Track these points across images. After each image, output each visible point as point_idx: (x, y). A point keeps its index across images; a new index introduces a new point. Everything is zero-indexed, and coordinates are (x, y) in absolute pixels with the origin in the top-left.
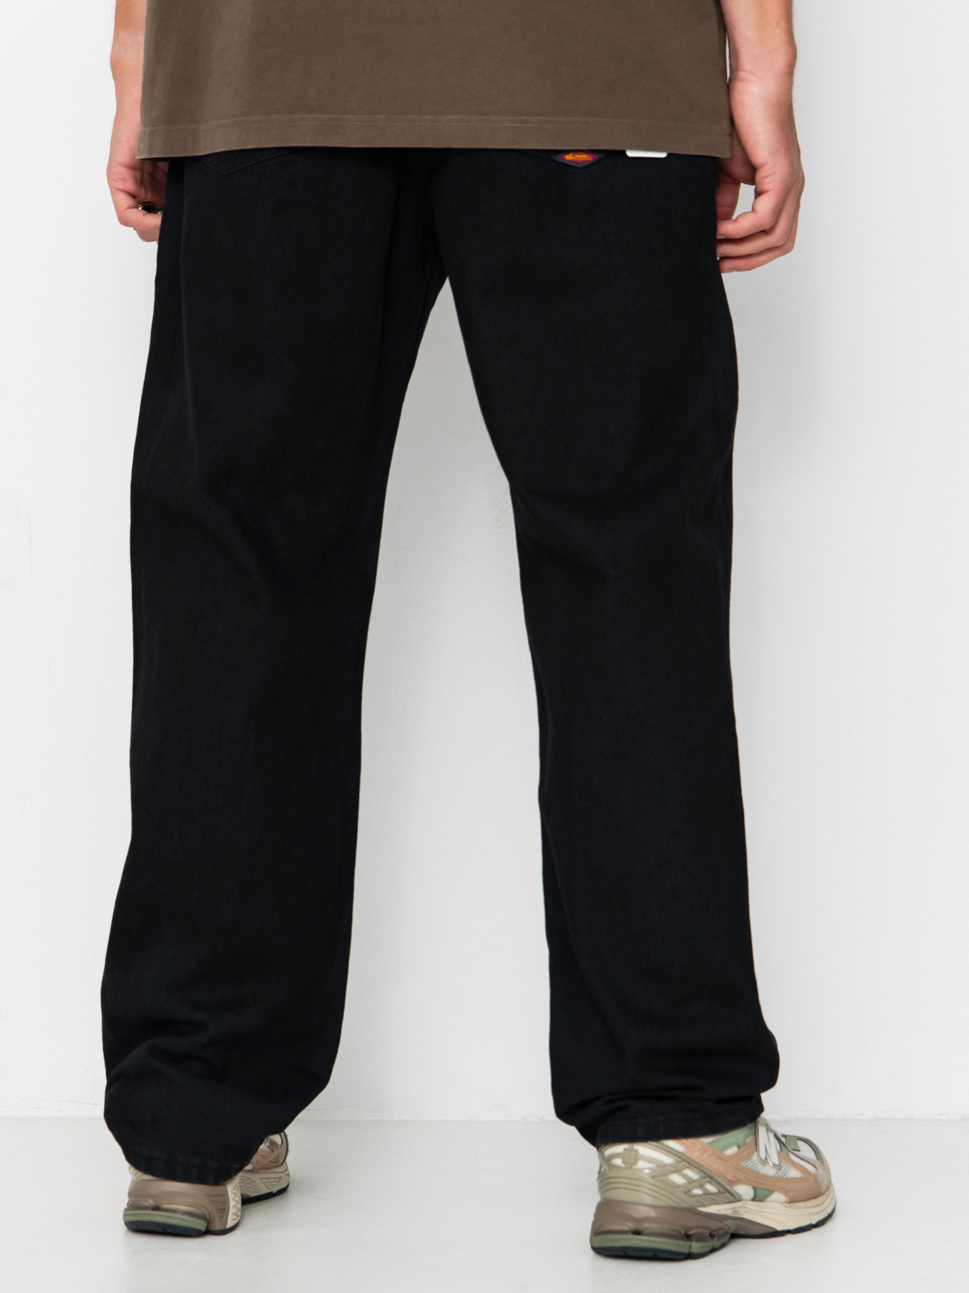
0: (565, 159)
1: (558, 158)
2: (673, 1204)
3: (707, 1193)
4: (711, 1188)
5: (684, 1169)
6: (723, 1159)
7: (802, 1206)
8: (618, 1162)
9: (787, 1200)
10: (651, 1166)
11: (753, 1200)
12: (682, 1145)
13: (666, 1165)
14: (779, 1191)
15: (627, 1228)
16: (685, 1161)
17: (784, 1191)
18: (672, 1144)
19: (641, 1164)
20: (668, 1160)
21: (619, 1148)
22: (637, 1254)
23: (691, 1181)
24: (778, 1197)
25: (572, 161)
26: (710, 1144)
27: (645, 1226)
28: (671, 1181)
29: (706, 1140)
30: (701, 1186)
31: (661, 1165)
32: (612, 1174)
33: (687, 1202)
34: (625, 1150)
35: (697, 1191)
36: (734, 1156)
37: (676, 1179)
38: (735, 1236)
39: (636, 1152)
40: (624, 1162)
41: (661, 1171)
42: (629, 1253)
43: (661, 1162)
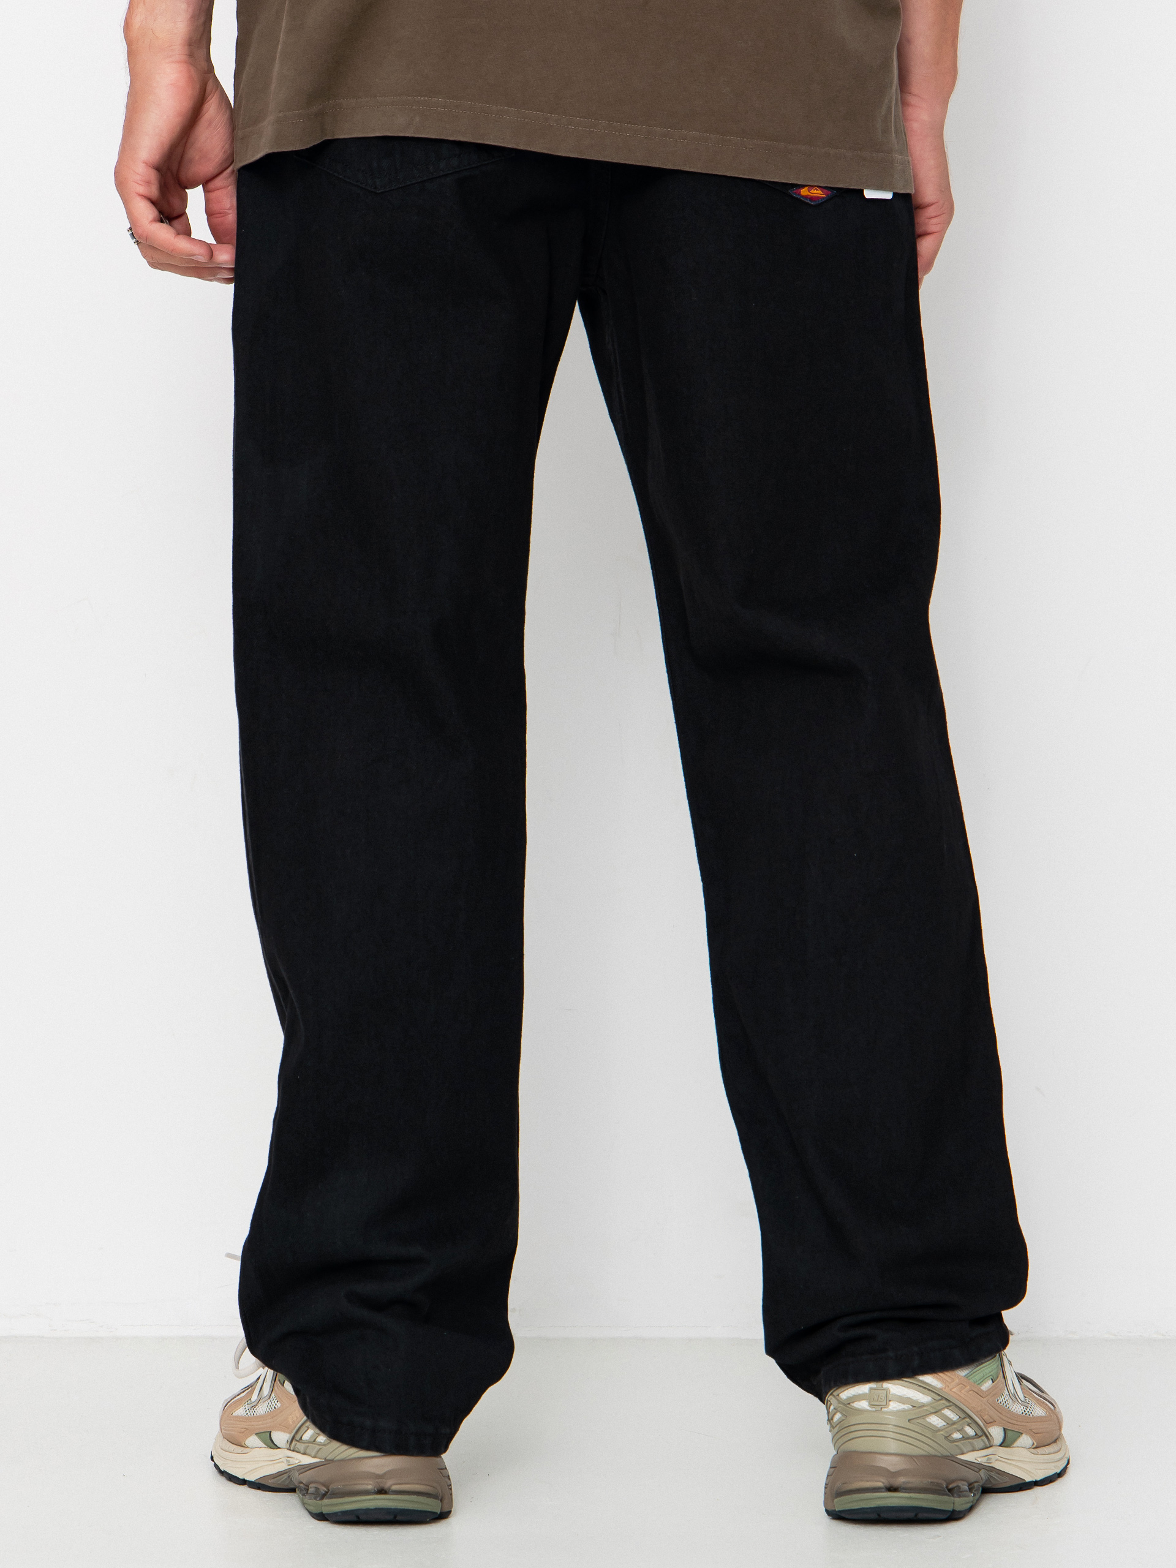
0: (799, 194)
1: (793, 192)
2: (933, 1452)
3: (966, 1438)
4: (970, 1431)
5: (943, 1409)
6: (980, 1394)
7: (1047, 1452)
8: (864, 1405)
9: (1034, 1444)
10: (906, 1407)
11: (1000, 1446)
12: (939, 1380)
13: (923, 1405)
14: (1027, 1433)
15: (880, 1484)
16: (943, 1399)
17: (1032, 1433)
18: (928, 1379)
19: (894, 1406)
20: (924, 1398)
21: (864, 1388)
22: (893, 1515)
23: (950, 1423)
24: (1025, 1440)
25: (806, 197)
26: (967, 1376)
27: (901, 1481)
28: (930, 1423)
29: (962, 1373)
30: (961, 1430)
31: (916, 1406)
32: (853, 1420)
33: (945, 1449)
34: (871, 1389)
35: (957, 1435)
36: (990, 1390)
37: (935, 1421)
38: (988, 1490)
39: (887, 1390)
40: (871, 1405)
41: (918, 1413)
42: (884, 1515)
43: (916, 1401)
